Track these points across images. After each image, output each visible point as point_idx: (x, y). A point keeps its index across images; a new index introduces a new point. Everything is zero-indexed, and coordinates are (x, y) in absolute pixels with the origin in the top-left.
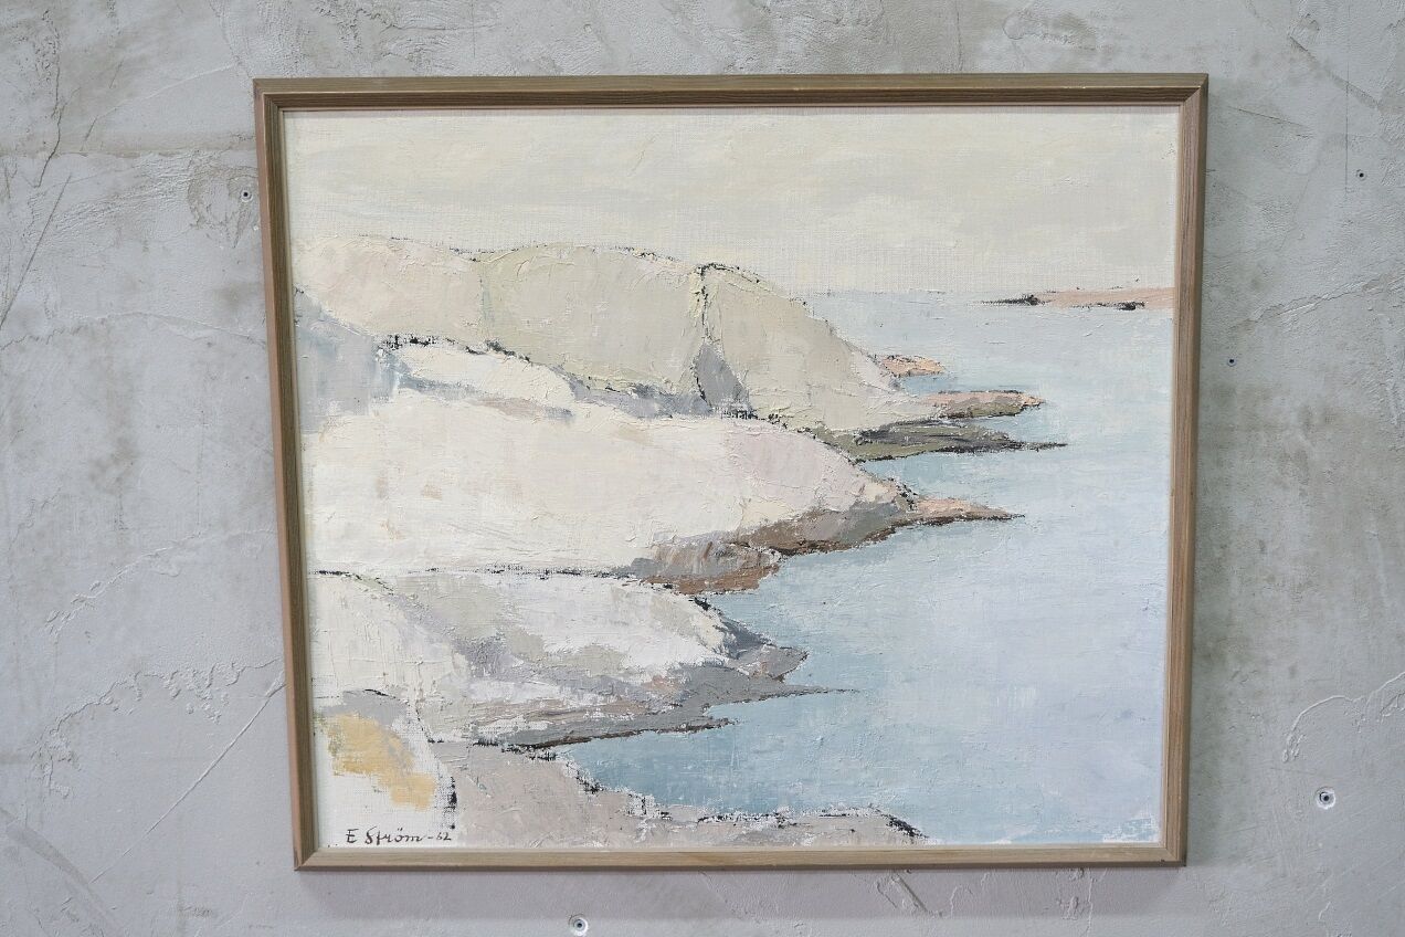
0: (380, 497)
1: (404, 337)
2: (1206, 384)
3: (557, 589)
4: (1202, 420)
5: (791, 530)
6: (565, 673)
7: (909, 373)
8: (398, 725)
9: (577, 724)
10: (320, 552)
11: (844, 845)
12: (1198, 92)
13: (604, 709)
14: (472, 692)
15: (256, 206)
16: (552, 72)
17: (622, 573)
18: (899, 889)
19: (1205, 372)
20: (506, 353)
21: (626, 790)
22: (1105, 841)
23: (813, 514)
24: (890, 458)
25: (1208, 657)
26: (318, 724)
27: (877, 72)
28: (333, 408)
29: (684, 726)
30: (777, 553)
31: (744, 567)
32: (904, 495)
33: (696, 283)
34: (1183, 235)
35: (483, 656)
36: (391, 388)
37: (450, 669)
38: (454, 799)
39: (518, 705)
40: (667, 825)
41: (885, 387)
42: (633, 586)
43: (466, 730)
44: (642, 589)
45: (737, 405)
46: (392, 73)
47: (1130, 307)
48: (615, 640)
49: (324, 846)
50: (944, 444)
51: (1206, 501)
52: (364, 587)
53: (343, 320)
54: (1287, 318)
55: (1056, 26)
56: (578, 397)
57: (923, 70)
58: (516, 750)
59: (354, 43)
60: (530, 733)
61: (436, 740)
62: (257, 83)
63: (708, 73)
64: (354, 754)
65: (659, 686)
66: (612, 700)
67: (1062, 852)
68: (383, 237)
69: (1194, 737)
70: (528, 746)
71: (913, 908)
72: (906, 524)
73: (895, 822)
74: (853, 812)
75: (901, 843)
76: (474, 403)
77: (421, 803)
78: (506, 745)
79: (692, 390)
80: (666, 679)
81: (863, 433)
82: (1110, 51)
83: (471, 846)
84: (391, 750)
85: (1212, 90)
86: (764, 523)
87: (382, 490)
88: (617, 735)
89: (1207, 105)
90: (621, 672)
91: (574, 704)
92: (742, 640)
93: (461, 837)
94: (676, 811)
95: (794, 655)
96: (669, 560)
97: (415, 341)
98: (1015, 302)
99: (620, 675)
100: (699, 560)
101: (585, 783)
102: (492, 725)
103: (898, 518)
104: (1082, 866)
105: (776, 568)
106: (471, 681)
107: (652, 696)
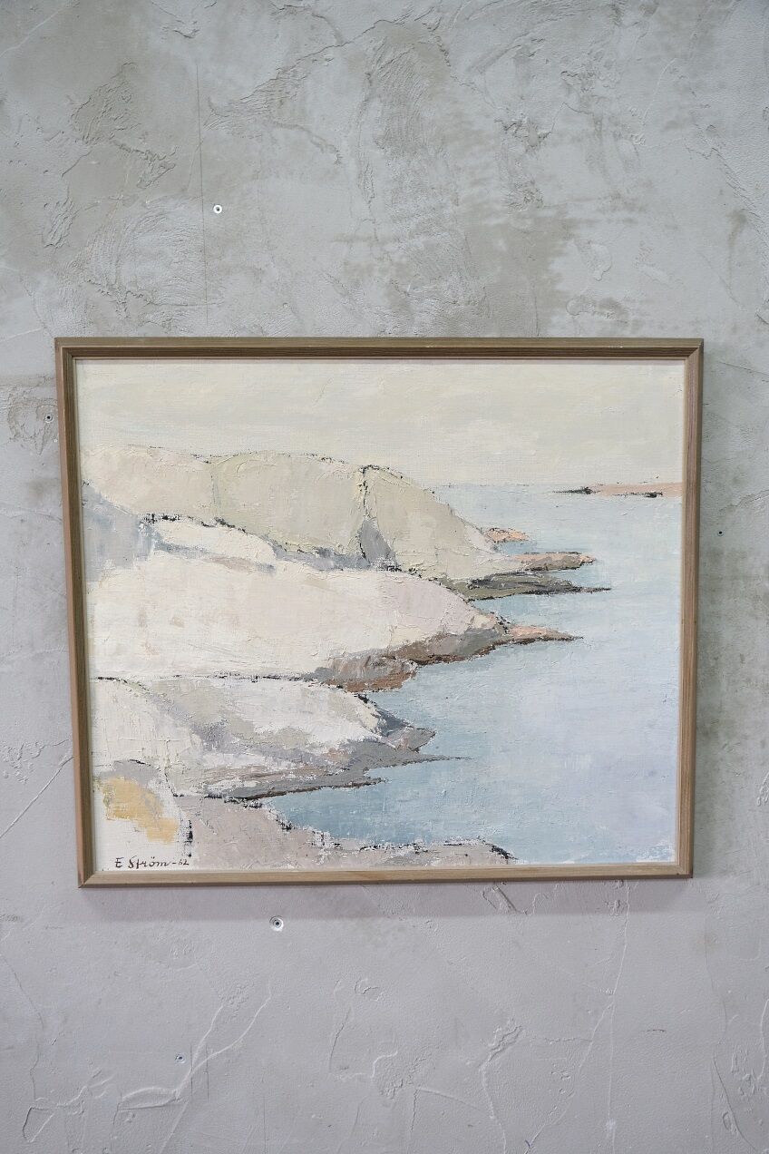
0: (141, 625)
1: (159, 515)
2: (704, 549)
3: (264, 689)
4: (701, 573)
5: (425, 648)
6: (268, 747)
7: (504, 540)
8: (152, 785)
9: (277, 782)
10: (99, 663)
11: (460, 865)
12: (697, 350)
13: (296, 772)
14: (205, 761)
15: (56, 426)
16: (261, 335)
17: (308, 678)
18: (498, 896)
19: (703, 540)
20: (229, 526)
21: (311, 829)
22: (638, 861)
23: (439, 637)
24: (492, 598)
25: (706, 734)
26: (96, 784)
27: (481, 335)
28: (108, 564)
29: (350, 784)
30: (414, 663)
31: (392, 674)
32: (501, 624)
33: (359, 479)
34: (688, 447)
35: (212, 736)
36: (149, 548)
37: (189, 745)
38: (191, 836)
39: (236, 770)
40: (339, 852)
41: (488, 549)
42: (316, 687)
43: (200, 787)
44: (322, 688)
45: (388, 563)
46: (150, 334)
47: (653, 495)
48: (303, 724)
49: (100, 870)
50: (528, 588)
51: (704, 627)
52: (129, 688)
53: (116, 503)
54: (757, 504)
55: (602, 306)
56: (279, 556)
57: (512, 335)
58: (235, 801)
59: (124, 314)
60: (244, 789)
61: (179, 794)
62: (57, 340)
63: (367, 336)
64: (121, 805)
65: (334, 756)
66: (301, 766)
67: (609, 868)
68: (143, 447)
69: (697, 790)
70: (243, 799)
71: (507, 909)
72: (503, 643)
73: (495, 849)
74: (466, 842)
75: (499, 863)
76: (205, 560)
77: (168, 839)
78: (227, 798)
79: (357, 552)
80: (339, 751)
81: (473, 582)
82: (637, 324)
83: (202, 869)
84: (147, 802)
85: (706, 350)
86: (405, 643)
87: (142, 621)
88: (304, 790)
89: (703, 361)
90: (308, 746)
91: (275, 769)
92: (390, 724)
93: (195, 862)
94: (345, 843)
95: (426, 734)
96: (341, 668)
97: (166, 518)
98: (576, 491)
99: (307, 748)
100: (361, 668)
101: (283, 824)
102: (219, 784)
103: (497, 639)
104: (622, 878)
105: (414, 674)
106: (203, 753)
107: (329, 763)
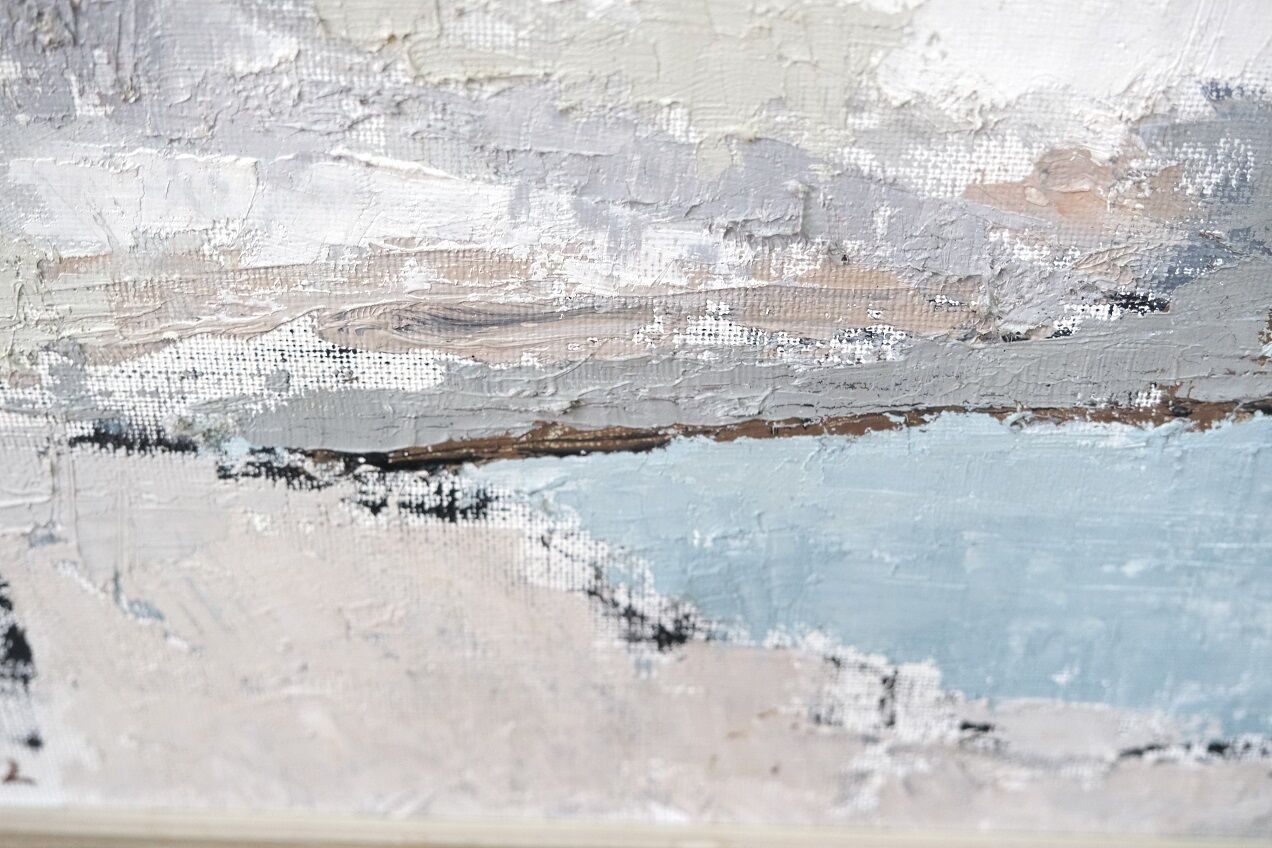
9: (598, 368)
13: (748, 308)
21: (818, 642)
29: (1151, 399)
38: (17, 648)
39: (282, 274)
40: (982, 767)
60: (352, 401)
65: (1063, 204)
66: (799, 263)
70: (351, 461)
78: (238, 452)
80: (1115, 168)
88: (802, 427)
90: (869, 121)
91: (590, 275)
94: (1028, 721)
99: (861, 138)
101: (630, 613)
102: (160, 360)
107: (1025, 254)
